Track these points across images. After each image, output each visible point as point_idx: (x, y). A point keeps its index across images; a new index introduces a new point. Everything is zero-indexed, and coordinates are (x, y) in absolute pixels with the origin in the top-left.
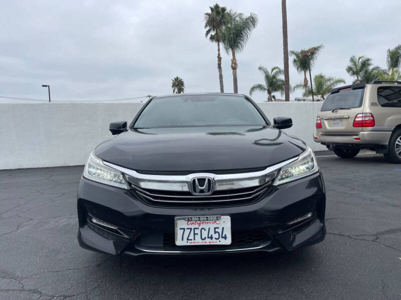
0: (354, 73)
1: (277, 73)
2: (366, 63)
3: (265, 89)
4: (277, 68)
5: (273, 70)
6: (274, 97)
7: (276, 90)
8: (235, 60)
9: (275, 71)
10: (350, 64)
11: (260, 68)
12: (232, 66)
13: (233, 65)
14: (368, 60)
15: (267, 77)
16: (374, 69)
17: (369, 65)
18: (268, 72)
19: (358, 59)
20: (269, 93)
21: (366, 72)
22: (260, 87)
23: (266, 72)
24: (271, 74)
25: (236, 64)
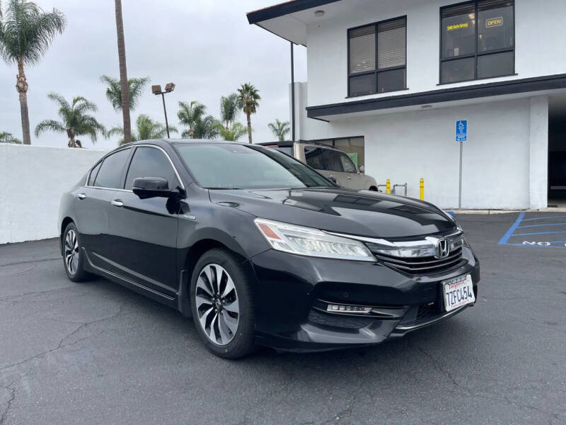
0: (186, 121)
1: (83, 107)
2: (199, 111)
3: (62, 129)
4: (82, 99)
5: (75, 101)
6: (78, 142)
7: (81, 132)
8: (24, 77)
9: (78, 103)
10: (181, 109)
11: (52, 96)
12: (17, 86)
13: (21, 85)
14: (202, 107)
15: (65, 111)
16: (207, 119)
17: (202, 113)
18: (66, 102)
19: (190, 104)
20: (71, 135)
21: (199, 121)
22: (54, 125)
23: (63, 103)
24: (73, 107)
25: (25, 84)
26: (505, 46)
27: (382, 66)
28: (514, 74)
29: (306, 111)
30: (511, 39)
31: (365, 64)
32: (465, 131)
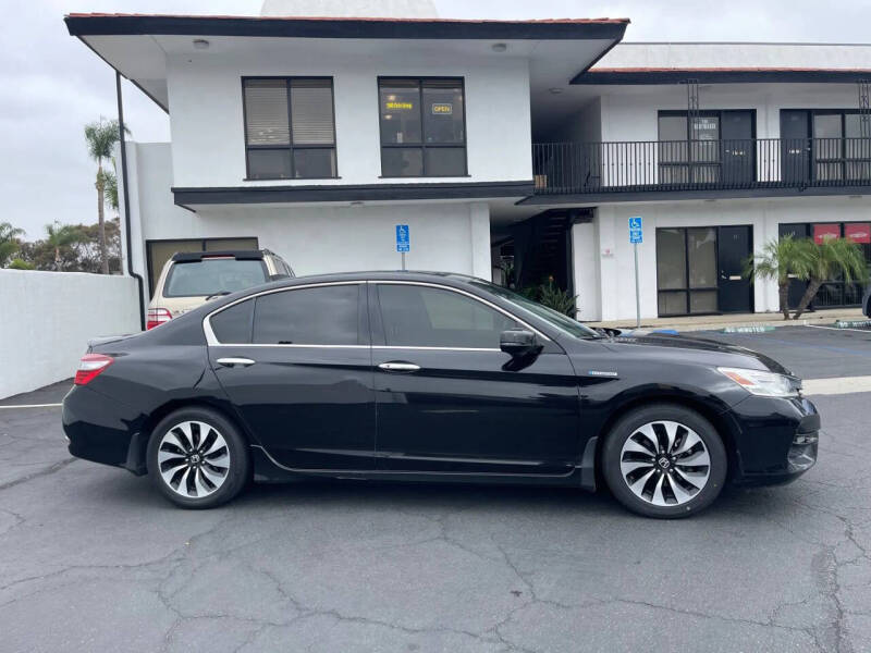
26: (455, 141)
27: (298, 141)
28: (466, 174)
29: (173, 195)
30: (462, 133)
31: (272, 132)
32: (407, 239)
